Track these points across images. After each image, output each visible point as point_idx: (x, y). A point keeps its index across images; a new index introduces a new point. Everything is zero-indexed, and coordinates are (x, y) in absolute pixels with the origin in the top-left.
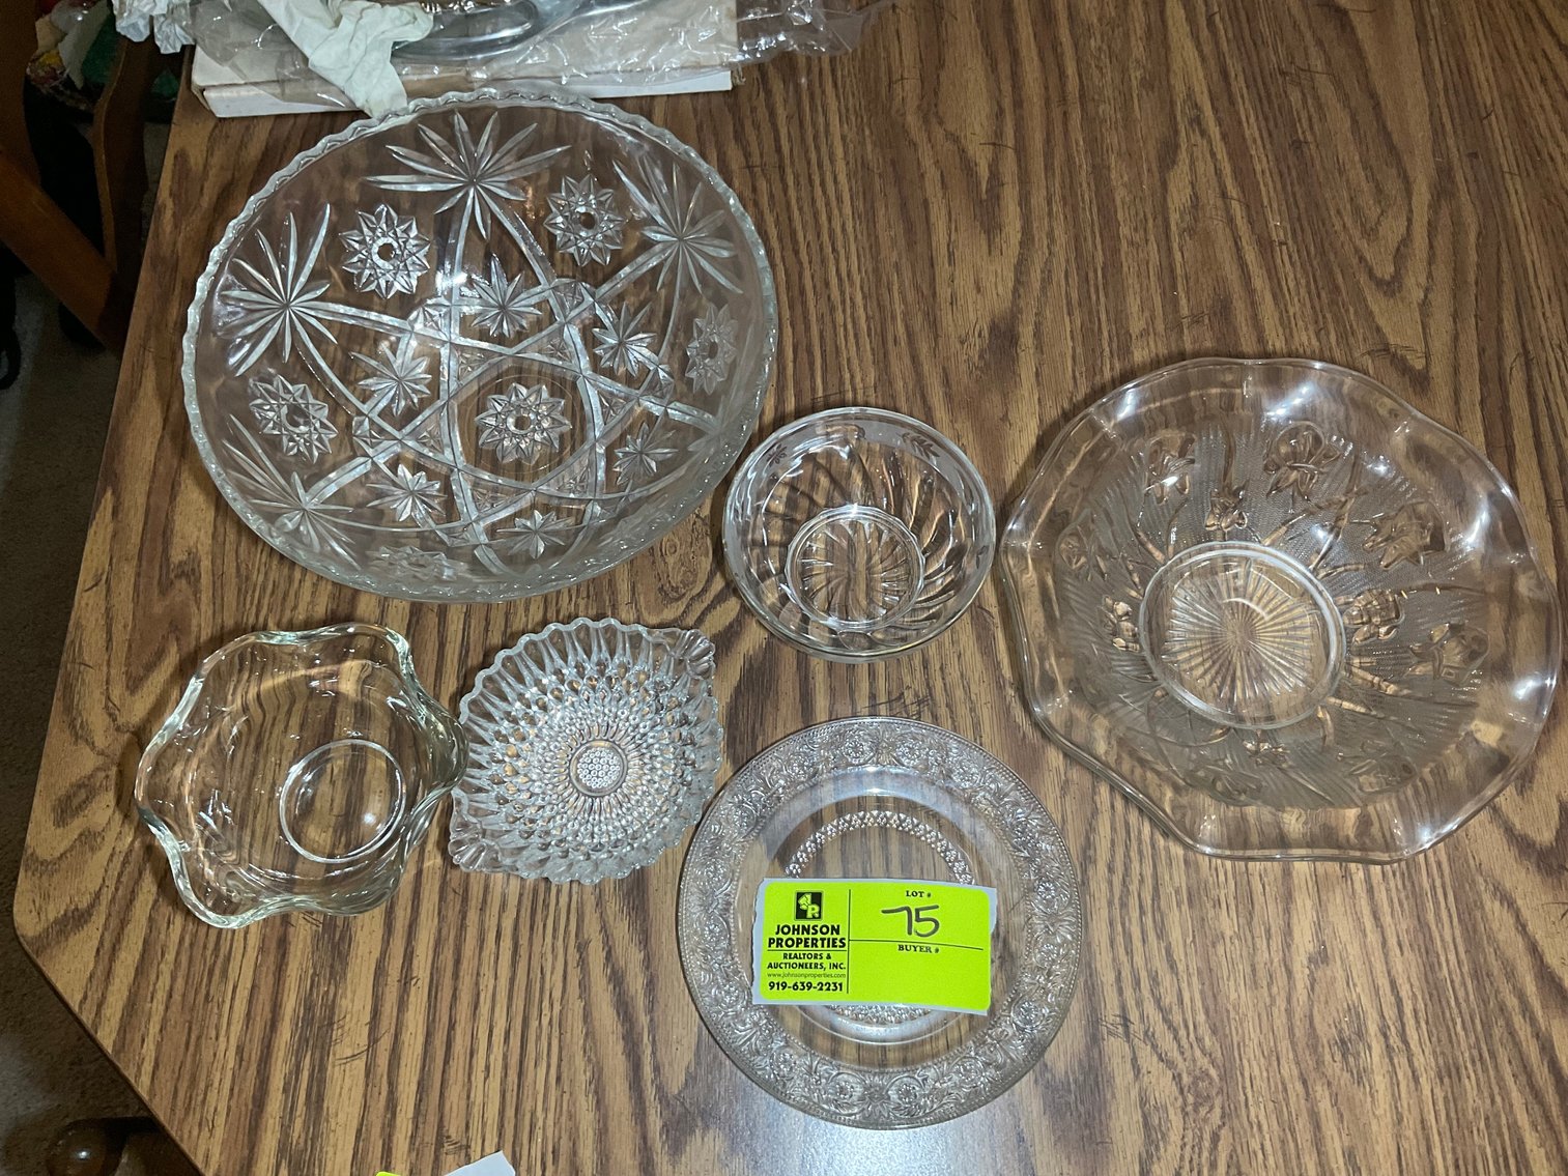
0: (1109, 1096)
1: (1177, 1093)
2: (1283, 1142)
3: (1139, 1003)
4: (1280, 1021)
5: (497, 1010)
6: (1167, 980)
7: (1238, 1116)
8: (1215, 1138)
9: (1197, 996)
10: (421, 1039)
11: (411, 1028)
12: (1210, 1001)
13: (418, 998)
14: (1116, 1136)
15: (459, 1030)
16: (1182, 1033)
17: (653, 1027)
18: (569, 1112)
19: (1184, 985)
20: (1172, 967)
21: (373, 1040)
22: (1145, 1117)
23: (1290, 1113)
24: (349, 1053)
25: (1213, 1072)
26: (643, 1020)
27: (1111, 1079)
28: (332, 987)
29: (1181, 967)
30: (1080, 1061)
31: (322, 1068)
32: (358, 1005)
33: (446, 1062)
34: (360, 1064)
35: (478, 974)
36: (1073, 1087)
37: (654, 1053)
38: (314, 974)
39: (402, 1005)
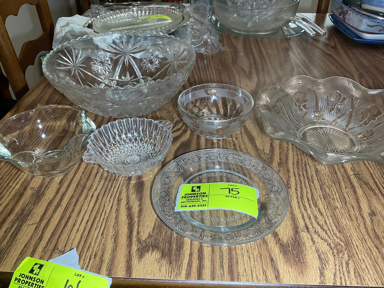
0: (304, 249)
1: (330, 249)
2: (374, 266)
3: (311, 223)
4: (363, 230)
5: (86, 215)
6: (320, 218)
7: (354, 257)
8: (347, 264)
9: (332, 222)
10: (57, 221)
11: (55, 218)
12: (337, 224)
13: (60, 211)
14: (309, 261)
15: (71, 219)
16: (328, 232)
17: (139, 221)
18: (104, 244)
19: (326, 219)
20: (321, 214)
21: (41, 220)
22: (319, 256)
23: (374, 257)
24: (31, 223)
25: (342, 243)
26: (136, 219)
27: (304, 244)
28: (33, 206)
29: (324, 214)
30: (292, 238)
31: (21, 226)
32: (40, 210)
33: (64, 227)
34: (34, 227)
35: (83, 205)
36: (290, 245)
37: (138, 228)
38: (29, 202)
39: (55, 211)
